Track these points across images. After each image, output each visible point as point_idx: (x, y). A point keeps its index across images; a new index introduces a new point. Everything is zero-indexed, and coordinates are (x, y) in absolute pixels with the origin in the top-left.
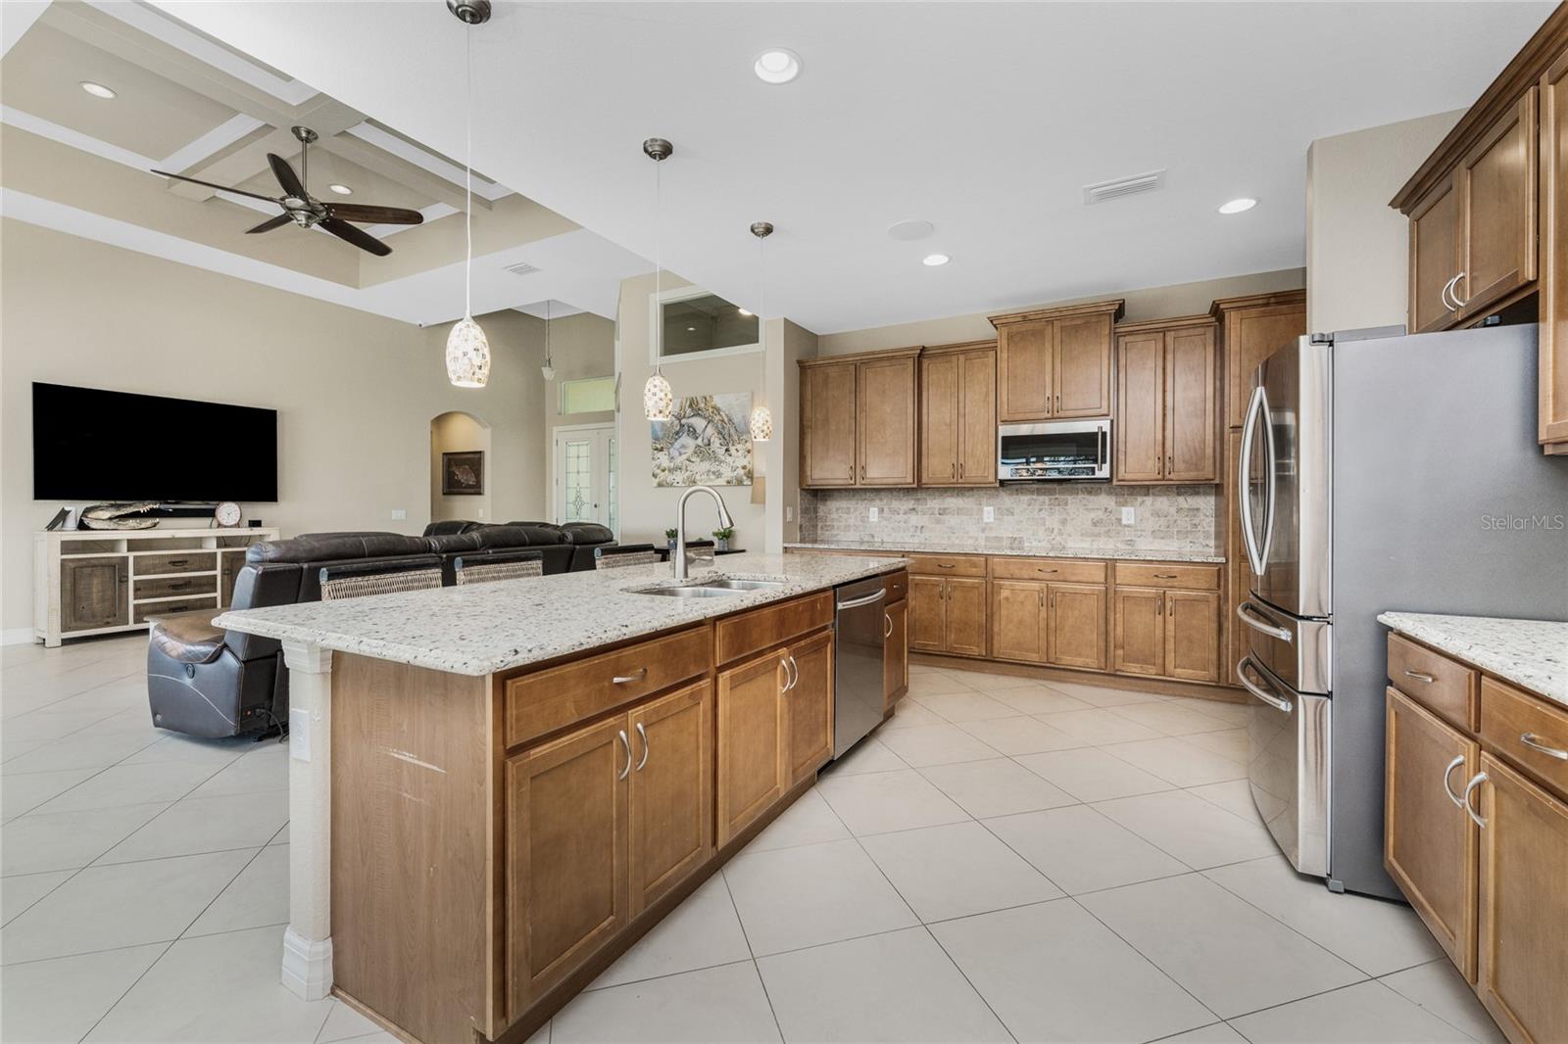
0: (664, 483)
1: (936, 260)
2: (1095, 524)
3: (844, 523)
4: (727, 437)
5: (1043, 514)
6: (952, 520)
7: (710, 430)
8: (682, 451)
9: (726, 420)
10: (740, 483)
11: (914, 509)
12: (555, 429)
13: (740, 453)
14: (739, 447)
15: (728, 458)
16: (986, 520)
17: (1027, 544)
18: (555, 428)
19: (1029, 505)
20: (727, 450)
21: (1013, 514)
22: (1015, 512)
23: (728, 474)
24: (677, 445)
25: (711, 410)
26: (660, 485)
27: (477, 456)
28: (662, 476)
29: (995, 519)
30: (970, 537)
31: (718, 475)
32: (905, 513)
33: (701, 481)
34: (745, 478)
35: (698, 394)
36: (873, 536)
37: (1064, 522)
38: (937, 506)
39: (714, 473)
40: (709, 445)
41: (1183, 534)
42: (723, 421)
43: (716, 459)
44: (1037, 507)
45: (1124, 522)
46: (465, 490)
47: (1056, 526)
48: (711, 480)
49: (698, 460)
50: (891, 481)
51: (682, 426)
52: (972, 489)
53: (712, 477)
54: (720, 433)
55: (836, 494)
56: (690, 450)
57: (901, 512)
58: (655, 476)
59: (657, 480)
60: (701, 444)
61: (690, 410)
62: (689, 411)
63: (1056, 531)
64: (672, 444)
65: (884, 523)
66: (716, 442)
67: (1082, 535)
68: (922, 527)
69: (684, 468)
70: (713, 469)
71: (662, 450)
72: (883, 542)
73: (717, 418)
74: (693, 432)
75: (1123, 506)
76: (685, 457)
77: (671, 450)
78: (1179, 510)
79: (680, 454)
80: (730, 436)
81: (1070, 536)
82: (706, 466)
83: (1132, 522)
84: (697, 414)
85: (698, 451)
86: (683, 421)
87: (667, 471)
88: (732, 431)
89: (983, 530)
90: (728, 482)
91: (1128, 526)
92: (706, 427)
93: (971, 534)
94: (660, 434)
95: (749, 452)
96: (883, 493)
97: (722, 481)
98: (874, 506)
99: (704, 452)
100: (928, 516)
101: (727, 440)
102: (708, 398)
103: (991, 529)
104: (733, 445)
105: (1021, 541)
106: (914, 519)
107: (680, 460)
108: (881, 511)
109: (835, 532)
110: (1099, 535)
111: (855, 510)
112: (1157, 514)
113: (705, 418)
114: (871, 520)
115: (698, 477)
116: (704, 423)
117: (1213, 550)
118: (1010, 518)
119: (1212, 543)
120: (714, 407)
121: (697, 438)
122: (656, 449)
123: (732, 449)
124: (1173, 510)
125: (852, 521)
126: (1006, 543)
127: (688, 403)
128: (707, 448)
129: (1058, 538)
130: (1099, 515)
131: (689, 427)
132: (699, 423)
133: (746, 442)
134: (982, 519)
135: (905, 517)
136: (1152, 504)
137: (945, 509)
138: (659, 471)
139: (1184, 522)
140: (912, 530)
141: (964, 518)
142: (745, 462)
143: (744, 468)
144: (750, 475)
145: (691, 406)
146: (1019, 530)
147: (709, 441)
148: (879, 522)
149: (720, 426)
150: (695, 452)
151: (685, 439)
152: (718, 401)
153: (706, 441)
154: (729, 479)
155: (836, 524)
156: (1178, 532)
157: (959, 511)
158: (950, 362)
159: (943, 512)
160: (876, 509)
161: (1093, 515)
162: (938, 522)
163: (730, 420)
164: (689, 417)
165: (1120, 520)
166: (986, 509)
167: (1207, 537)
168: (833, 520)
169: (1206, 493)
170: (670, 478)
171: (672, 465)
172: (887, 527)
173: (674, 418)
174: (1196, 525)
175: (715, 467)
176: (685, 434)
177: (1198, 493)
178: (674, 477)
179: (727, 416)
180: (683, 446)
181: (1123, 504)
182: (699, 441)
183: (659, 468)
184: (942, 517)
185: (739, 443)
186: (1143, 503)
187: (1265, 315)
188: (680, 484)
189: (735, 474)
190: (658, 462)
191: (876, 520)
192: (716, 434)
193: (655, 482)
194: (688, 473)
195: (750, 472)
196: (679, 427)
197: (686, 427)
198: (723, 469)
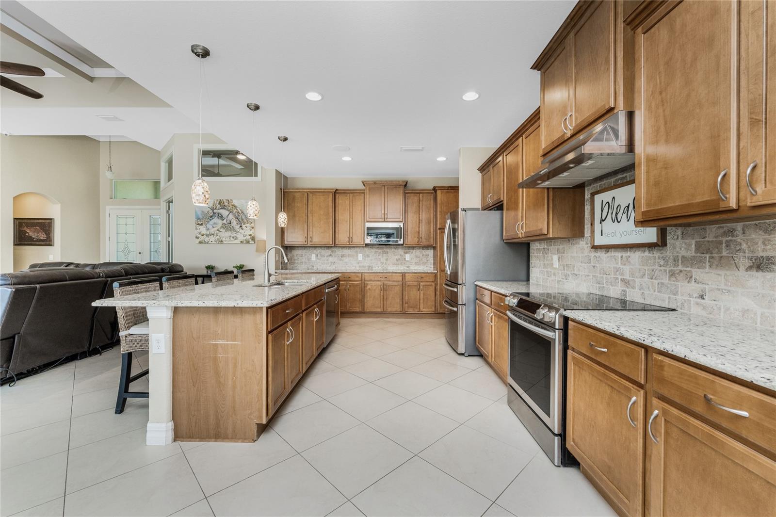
0: (204, 242)
1: (347, 159)
2: (397, 260)
3: (300, 261)
4: (240, 220)
5: (380, 257)
6: (346, 260)
7: (231, 216)
8: (214, 226)
9: (240, 212)
10: (248, 242)
11: (331, 255)
13: (248, 228)
14: (247, 225)
15: (241, 231)
16: (359, 259)
17: (374, 268)
18: (107, 207)
19: (375, 253)
20: (241, 226)
21: (369, 257)
22: (371, 256)
23: (241, 238)
24: (212, 222)
25: (231, 207)
26: (200, 242)
27: (47, 221)
28: (202, 238)
29: (363, 259)
30: (353, 266)
31: (236, 238)
32: (327, 257)
33: (226, 241)
34: (250, 240)
35: (224, 198)
36: (313, 266)
37: (387, 260)
38: (340, 254)
39: (233, 237)
40: (231, 223)
41: (424, 264)
42: (238, 212)
43: (234, 231)
44: (378, 254)
45: (406, 260)
46: (37, 243)
47: (385, 261)
48: (232, 241)
49: (224, 230)
50: (323, 243)
51: (214, 213)
52: (354, 247)
53: (232, 239)
54: (237, 218)
55: (296, 248)
56: (219, 226)
57: (326, 256)
58: (197, 238)
59: (199, 240)
60: (226, 223)
61: (219, 206)
63: (384, 263)
64: (208, 222)
65: (318, 261)
66: (234, 223)
67: (393, 264)
68: (334, 262)
69: (215, 234)
70: (232, 236)
71: (202, 224)
72: (317, 269)
73: (235, 211)
74: (221, 217)
76: (216, 229)
77: (207, 225)
78: (423, 255)
80: (242, 220)
81: (389, 265)
82: (228, 234)
83: (409, 260)
84: (223, 207)
85: (224, 226)
86: (215, 211)
87: (205, 236)
88: (243, 217)
89: (358, 263)
90: (241, 242)
91: (407, 261)
92: (229, 215)
94: (201, 217)
95: (253, 228)
96: (317, 248)
97: (238, 241)
98: (314, 254)
99: (228, 227)
100: (336, 258)
101: (240, 223)
102: (230, 201)
103: (361, 263)
104: (244, 224)
105: (372, 267)
106: (331, 259)
107: (212, 231)
108: (317, 256)
109: (296, 265)
110: (398, 264)
111: (306, 255)
112: (416, 257)
113: (228, 210)
114: (312, 259)
115: (224, 239)
116: (228, 213)
117: (433, 269)
118: (369, 259)
119: (432, 266)
120: (233, 205)
121: (223, 220)
122: (198, 224)
123: (244, 226)
124: (421, 255)
125: (303, 260)
126: (367, 268)
127: (218, 202)
128: (229, 225)
129: (385, 266)
130: (399, 257)
131: (218, 214)
132: (224, 213)
133: (251, 223)
134: (358, 259)
135: (328, 258)
136: (415, 253)
137: (344, 255)
138: (200, 235)
139: (424, 260)
140: (330, 263)
141: (350, 258)
142: (251, 233)
143: (250, 235)
144: (253, 239)
145: (219, 203)
146: (371, 263)
147: (231, 222)
149: (237, 215)
150: (222, 227)
151: (216, 220)
152: (235, 202)
153: (229, 222)
154: (242, 240)
155: (296, 261)
156: (423, 263)
157: (349, 256)
158: (346, 196)
159: (342, 256)
160: (315, 255)
161: (397, 257)
162: (341, 260)
163: (242, 212)
164: (219, 209)
165: (405, 259)
166: (359, 255)
167: (431, 264)
168: (295, 260)
169: (431, 249)
170: (207, 239)
171: (208, 233)
172: (319, 262)
173: (209, 209)
174: (428, 261)
175: (234, 234)
176: (216, 218)
177: (428, 249)
178: (209, 238)
179: (241, 210)
180: (215, 223)
181: (406, 253)
182: (225, 221)
183: (200, 234)
184: (342, 258)
185: (247, 224)
186: (412, 253)
187: (448, 192)
188: (213, 242)
189: (245, 238)
190: (199, 231)
191: (315, 259)
192: (234, 219)
193: (197, 241)
194: (218, 237)
195: (253, 237)
196: (212, 214)
197: (216, 214)
198: (239, 235)
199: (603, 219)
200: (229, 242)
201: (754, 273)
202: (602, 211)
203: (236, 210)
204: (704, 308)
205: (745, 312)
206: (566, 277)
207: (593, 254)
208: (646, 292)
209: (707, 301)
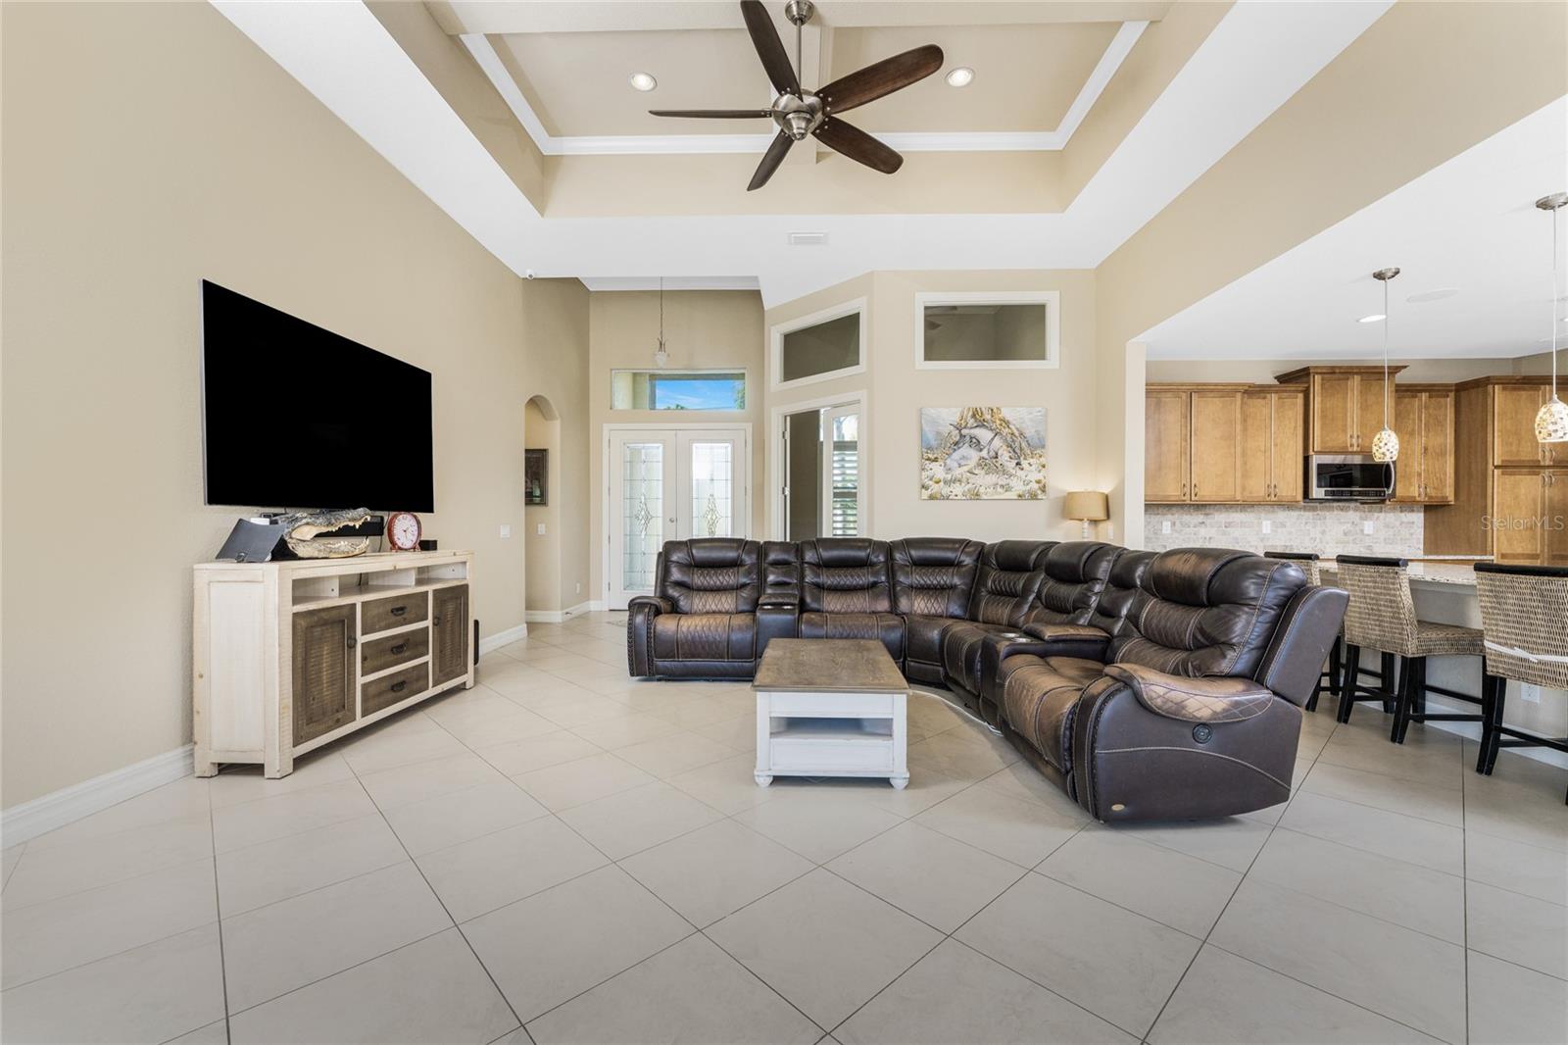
0: (938, 496)
2: (1345, 534)
4: (1017, 450)
5: (1309, 527)
6: (1236, 532)
7: (997, 442)
8: (963, 462)
9: (1017, 434)
10: (1034, 497)
11: (1203, 523)
12: (606, 427)
13: (1034, 467)
14: (1031, 461)
15: (1020, 473)
16: (1264, 532)
19: (1298, 519)
20: (1018, 464)
21: (1285, 526)
22: (1288, 524)
23: (1018, 487)
24: (956, 455)
25: (998, 422)
26: (932, 498)
28: (935, 488)
29: (1272, 531)
31: (1007, 488)
32: (1195, 527)
33: (986, 494)
34: (1039, 492)
35: (983, 404)
37: (1323, 532)
38: (1224, 520)
39: (1002, 486)
40: (997, 457)
42: (1013, 434)
43: (1004, 472)
44: (1304, 521)
45: (1366, 532)
47: (1318, 536)
48: (1000, 493)
49: (983, 472)
51: (962, 436)
52: (1253, 506)
53: (999, 490)
54: (1009, 446)
56: (972, 463)
57: (1192, 525)
58: (925, 487)
59: (929, 492)
60: (987, 457)
61: (972, 420)
62: (971, 422)
63: (1318, 540)
64: (949, 455)
65: (1176, 535)
66: (1005, 456)
67: (1336, 542)
68: (1210, 538)
69: (964, 480)
70: (1000, 483)
71: (936, 460)
74: (976, 443)
75: (1366, 520)
76: (966, 468)
77: (948, 461)
78: (1402, 523)
79: (960, 466)
80: (1021, 449)
81: (1326, 543)
82: (992, 478)
83: (1371, 532)
84: (982, 424)
85: (982, 463)
86: (964, 432)
87: (942, 483)
88: (1024, 445)
89: (1262, 540)
90: (1020, 496)
91: (1368, 535)
92: (992, 439)
93: (1252, 544)
94: (934, 443)
95: (1044, 466)
96: (1174, 509)
97: (1013, 495)
98: (1167, 520)
99: (991, 464)
101: (1018, 456)
102: (995, 410)
103: (1268, 539)
104: (1025, 459)
107: (957, 472)
108: (1174, 524)
110: (1348, 542)
112: (1387, 526)
113: (991, 430)
114: (1164, 532)
115: (982, 490)
116: (989, 435)
117: (1422, 552)
118: (1284, 530)
119: (1422, 547)
120: (1003, 420)
121: (981, 450)
122: (929, 459)
123: (1024, 464)
124: (1398, 523)
127: (971, 413)
128: (994, 461)
130: (1347, 527)
131: (971, 438)
132: (984, 435)
133: (1041, 456)
134: (1261, 531)
135: (1195, 529)
136: (1385, 519)
137: (1230, 523)
138: (931, 482)
139: (1404, 533)
142: (1040, 476)
143: (1038, 482)
144: (1043, 489)
145: (974, 416)
146: (1290, 540)
147: (997, 454)
148: (1172, 534)
149: (1009, 440)
150: (979, 465)
151: (965, 450)
152: (1006, 413)
153: (992, 454)
154: (1021, 493)
156: (1401, 539)
157: (1242, 524)
159: (1228, 525)
160: (1169, 523)
161: (1344, 527)
162: (1224, 534)
163: (1021, 434)
164: (972, 428)
165: (1362, 531)
166: (1264, 523)
167: (1419, 543)
169: (1419, 511)
170: (946, 490)
171: (949, 477)
172: (1177, 538)
173: (952, 427)
174: (1412, 534)
175: (1003, 481)
176: (967, 445)
177: (1413, 511)
178: (951, 489)
179: (1017, 429)
180: (964, 458)
181: (1364, 516)
182: (984, 453)
183: (931, 480)
184: (1228, 529)
185: (1032, 457)
186: (1378, 518)
187: (1515, 389)
188: (959, 497)
189: (1028, 488)
190: (930, 473)
191: (1169, 532)
192: (1005, 447)
193: (926, 494)
194: (970, 486)
195: (1044, 486)
196: (958, 438)
197: (968, 438)
198: (1013, 482)
200: (995, 497)
203: (1007, 430)
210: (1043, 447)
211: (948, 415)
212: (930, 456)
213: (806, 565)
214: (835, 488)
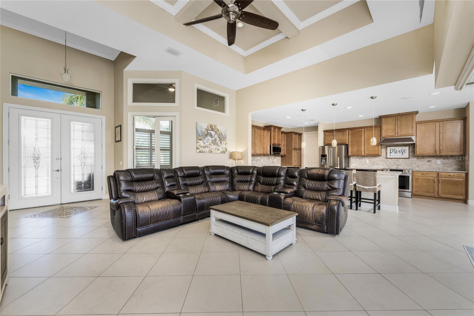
0: (202, 151)
4: (221, 139)
7: (216, 136)
9: (220, 133)
10: (224, 152)
13: (224, 144)
14: (224, 142)
15: (221, 145)
18: (5, 105)
20: (221, 143)
22: (265, 160)
23: (221, 150)
24: (206, 139)
25: (216, 130)
26: (200, 152)
28: (201, 149)
34: (225, 151)
35: (213, 124)
37: (269, 162)
39: (217, 149)
42: (220, 134)
43: (218, 145)
44: (267, 159)
48: (217, 151)
49: (213, 144)
51: (208, 133)
53: (217, 150)
54: (219, 137)
56: (210, 141)
59: (199, 150)
62: (210, 129)
64: (204, 138)
66: (218, 140)
69: (208, 147)
71: (201, 140)
73: (218, 132)
76: (209, 143)
77: (204, 140)
79: (207, 142)
81: (270, 164)
82: (215, 147)
84: (212, 130)
86: (208, 131)
87: (202, 147)
88: (222, 137)
89: (262, 164)
90: (221, 152)
92: (215, 135)
94: (200, 134)
95: (226, 144)
97: (219, 152)
99: (214, 142)
102: (216, 126)
104: (222, 141)
107: (207, 144)
110: (272, 164)
113: (215, 132)
115: (213, 150)
121: (212, 138)
122: (199, 139)
127: (210, 126)
131: (210, 134)
132: (213, 133)
133: (226, 141)
138: (200, 147)
143: (225, 148)
145: (211, 127)
146: (265, 163)
150: (212, 142)
151: (209, 137)
152: (218, 127)
153: (215, 139)
154: (221, 151)
156: (278, 162)
161: (272, 160)
163: (221, 134)
164: (210, 131)
169: (282, 157)
170: (204, 150)
171: (204, 145)
173: (205, 130)
174: (280, 162)
175: (217, 147)
176: (209, 136)
178: (205, 149)
180: (208, 140)
181: (274, 158)
182: (213, 139)
183: (200, 146)
188: (207, 152)
189: (223, 150)
190: (199, 144)
192: (218, 137)
193: (198, 151)
194: (210, 148)
195: (226, 149)
196: (207, 133)
197: (209, 134)
198: (220, 148)
199: (391, 152)
200: (216, 152)
201: (428, 162)
202: (391, 151)
204: (419, 168)
205: (426, 168)
206: (373, 165)
207: (386, 159)
208: (404, 166)
209: (419, 167)
210: (226, 138)
211: (204, 126)
212: (199, 138)
213: (179, 177)
214: (160, 147)
